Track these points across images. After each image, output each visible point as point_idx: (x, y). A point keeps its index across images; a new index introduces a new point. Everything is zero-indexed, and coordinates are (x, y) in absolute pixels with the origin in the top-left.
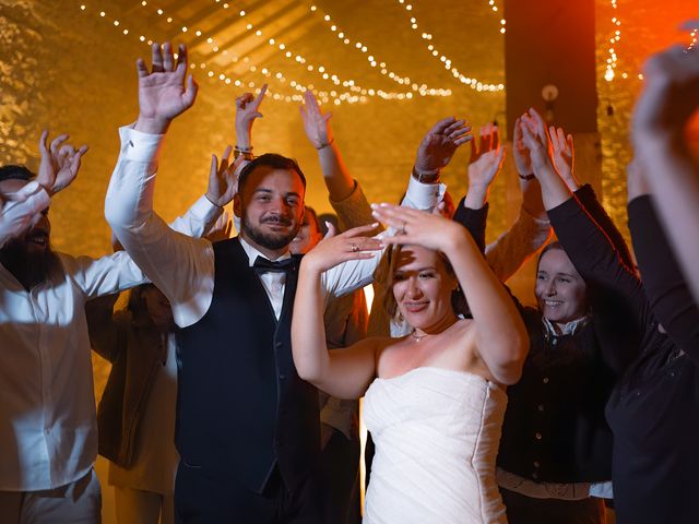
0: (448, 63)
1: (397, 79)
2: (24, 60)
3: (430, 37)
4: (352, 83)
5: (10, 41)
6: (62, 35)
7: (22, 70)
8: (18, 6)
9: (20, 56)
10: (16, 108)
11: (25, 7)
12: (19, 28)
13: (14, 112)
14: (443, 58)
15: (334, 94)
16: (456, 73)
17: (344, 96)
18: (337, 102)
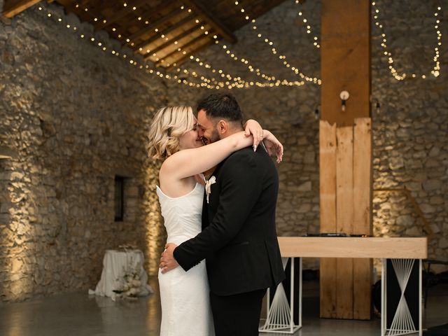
0: (297, 71)
1: (267, 78)
2: (39, 62)
3: (284, 57)
4: (239, 79)
5: (31, 51)
6: (60, 45)
7: (38, 68)
8: (36, 30)
9: (37, 60)
10: (34, 92)
11: (40, 30)
12: (37, 43)
13: (34, 94)
14: (293, 68)
15: (228, 83)
16: (302, 76)
17: (234, 85)
18: (230, 87)
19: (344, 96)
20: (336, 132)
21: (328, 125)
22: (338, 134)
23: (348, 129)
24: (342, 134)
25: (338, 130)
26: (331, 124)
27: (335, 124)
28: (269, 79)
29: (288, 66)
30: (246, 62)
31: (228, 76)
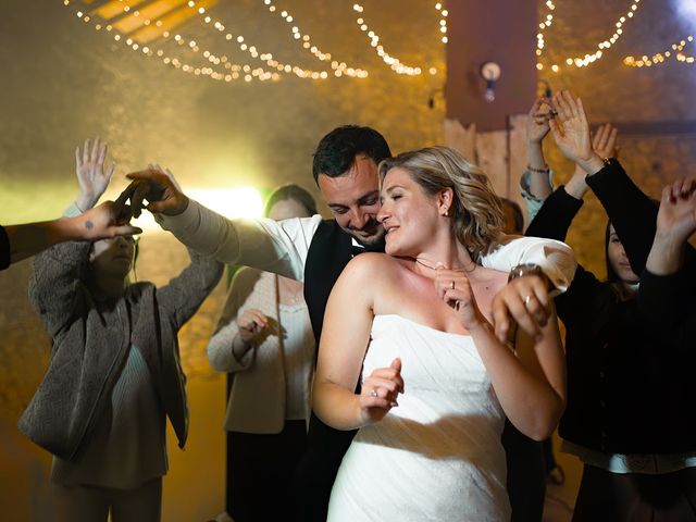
0: (376, 39)
1: (319, 54)
3: (361, 9)
4: (270, 56)
14: (371, 34)
15: (247, 68)
16: (381, 51)
17: (256, 72)
18: (248, 78)
19: (491, 72)
20: (475, 141)
21: (462, 130)
22: (480, 146)
23: (499, 138)
24: (486, 145)
25: (479, 136)
26: (466, 127)
27: (473, 127)
28: (323, 57)
29: (364, 28)
30: (290, 19)
31: (253, 50)
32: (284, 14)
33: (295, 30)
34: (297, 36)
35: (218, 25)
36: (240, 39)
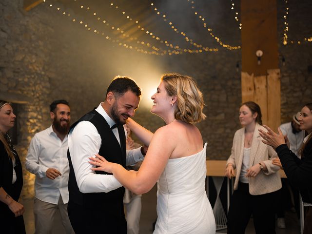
0: (218, 39)
2: (48, 40)
3: (211, 30)
4: (177, 47)
5: (43, 33)
7: (47, 44)
10: (44, 59)
11: (48, 19)
12: (46, 27)
14: (216, 38)
15: (169, 51)
16: (221, 43)
17: (173, 52)
18: (170, 54)
19: (259, 54)
20: (254, 80)
21: (248, 76)
22: (256, 81)
23: (263, 78)
24: (258, 82)
25: (255, 78)
26: (250, 74)
27: (253, 75)
28: (198, 46)
29: (213, 36)
30: (184, 35)
31: (171, 46)
32: (182, 33)
33: (187, 38)
34: (188, 40)
35: (157, 38)
36: (166, 42)
